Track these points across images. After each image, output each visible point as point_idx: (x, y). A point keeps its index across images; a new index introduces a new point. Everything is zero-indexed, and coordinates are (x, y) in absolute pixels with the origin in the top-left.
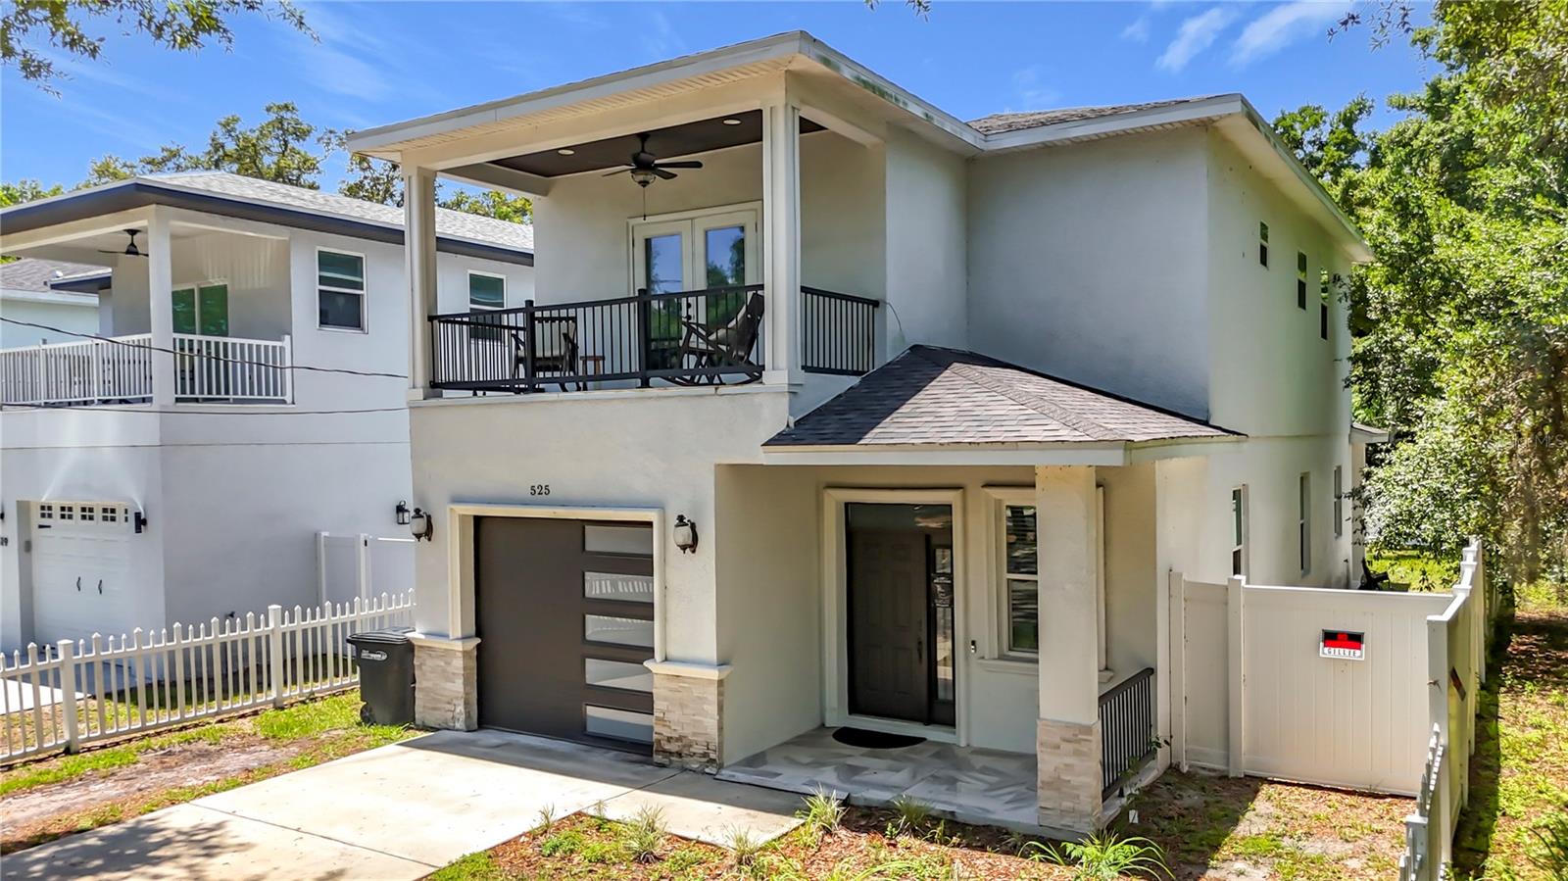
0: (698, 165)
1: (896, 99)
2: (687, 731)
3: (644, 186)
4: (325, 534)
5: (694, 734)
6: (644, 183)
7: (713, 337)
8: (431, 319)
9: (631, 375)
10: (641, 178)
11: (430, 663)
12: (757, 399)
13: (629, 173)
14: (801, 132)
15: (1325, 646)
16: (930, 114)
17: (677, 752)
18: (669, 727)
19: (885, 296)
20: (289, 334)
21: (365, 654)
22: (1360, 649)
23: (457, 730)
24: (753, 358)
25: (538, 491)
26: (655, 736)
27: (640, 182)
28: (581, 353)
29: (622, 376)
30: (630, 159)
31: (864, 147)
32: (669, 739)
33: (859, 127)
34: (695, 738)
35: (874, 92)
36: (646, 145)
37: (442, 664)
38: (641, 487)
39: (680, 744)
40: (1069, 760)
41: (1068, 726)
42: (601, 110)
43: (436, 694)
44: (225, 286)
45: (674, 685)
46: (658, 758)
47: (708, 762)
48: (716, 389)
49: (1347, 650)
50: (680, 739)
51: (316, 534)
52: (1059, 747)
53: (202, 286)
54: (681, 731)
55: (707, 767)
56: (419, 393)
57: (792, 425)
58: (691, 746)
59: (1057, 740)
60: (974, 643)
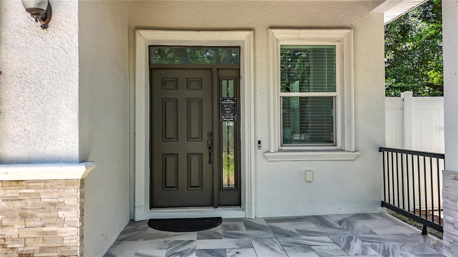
60: (259, 142)
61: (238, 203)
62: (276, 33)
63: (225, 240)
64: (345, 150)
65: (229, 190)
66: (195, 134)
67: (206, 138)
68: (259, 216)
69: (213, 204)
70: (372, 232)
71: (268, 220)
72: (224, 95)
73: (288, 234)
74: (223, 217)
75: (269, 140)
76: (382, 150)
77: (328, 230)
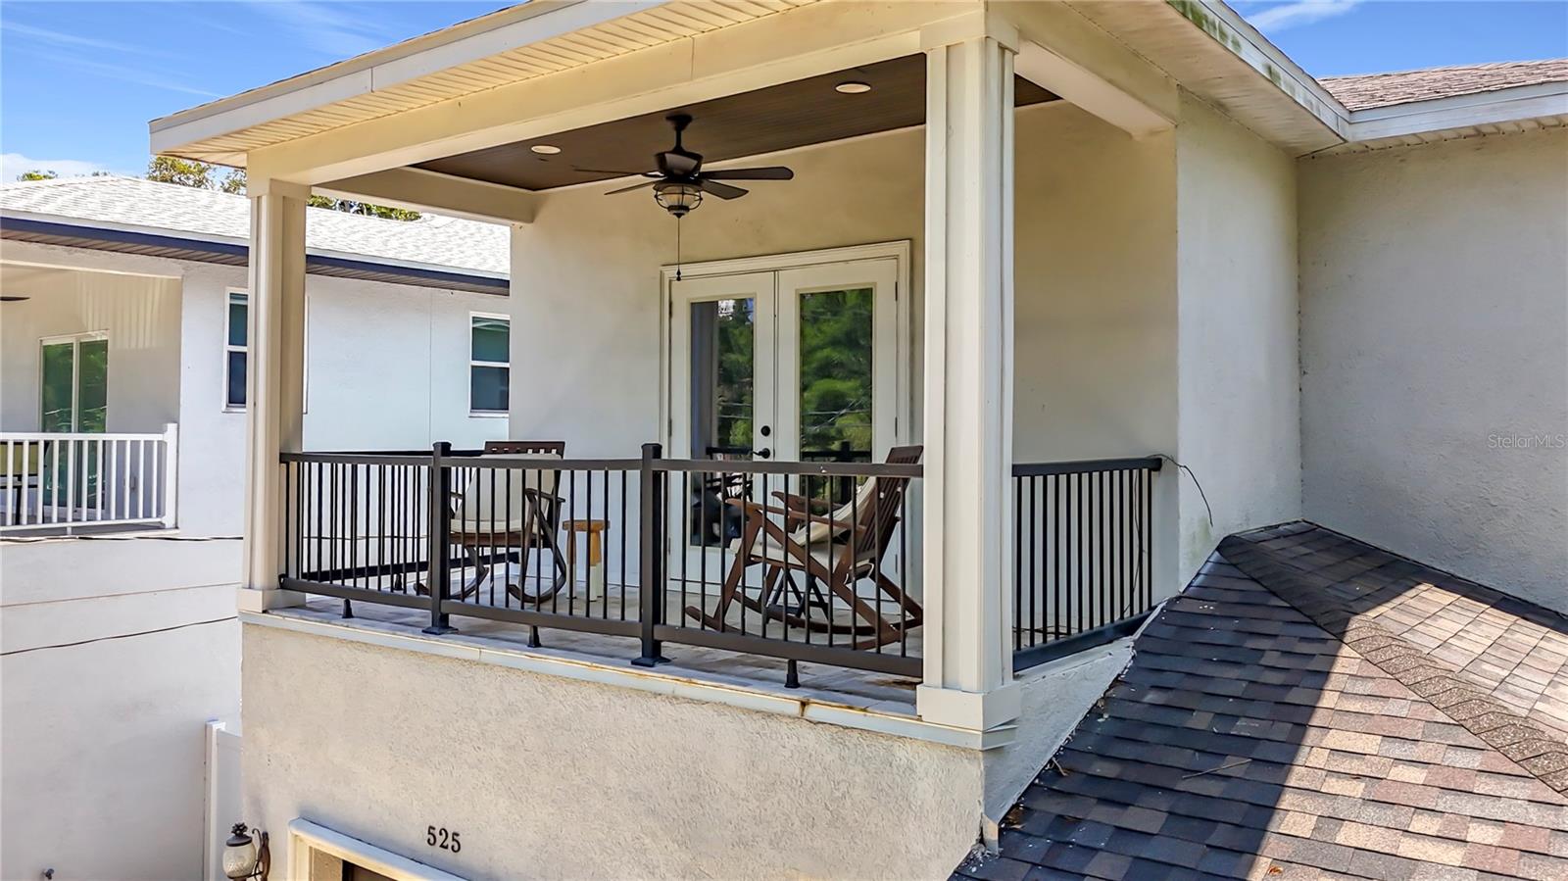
0: (783, 174)
1: (1223, 34)
3: (679, 216)
4: (218, 726)
6: (680, 210)
7: (799, 537)
8: (285, 458)
9: (621, 629)
10: (674, 199)
12: (901, 756)
13: (650, 190)
14: (1017, 104)
16: (1275, 68)
19: (1177, 452)
20: (175, 422)
24: (889, 567)
25: (440, 839)
27: (670, 208)
28: (564, 515)
29: (605, 627)
30: (653, 162)
31: (1129, 136)
33: (1134, 95)
35: (1184, 15)
36: (683, 134)
42: (577, 66)
44: (107, 341)
48: (803, 706)
51: (206, 726)
53: (82, 341)
56: (255, 601)
57: (992, 833)
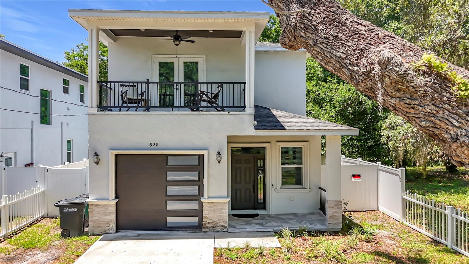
0: (193, 42)
2: (216, 219)
3: (177, 46)
5: (219, 220)
8: (98, 82)
11: (96, 210)
12: (243, 116)
15: (353, 178)
17: (212, 227)
18: (209, 219)
21: (65, 210)
22: (360, 178)
23: (111, 233)
25: (153, 145)
26: (203, 223)
27: (176, 44)
32: (209, 223)
34: (219, 221)
37: (104, 210)
38: (198, 143)
39: (213, 224)
40: (336, 210)
41: (336, 201)
43: (100, 221)
45: (211, 205)
46: (204, 230)
47: (224, 228)
48: (229, 113)
49: (358, 179)
50: (213, 222)
52: (333, 207)
54: (213, 220)
55: (223, 229)
56: (95, 110)
57: (255, 124)
58: (217, 224)
59: (333, 205)
60: (273, 185)
61: (264, 208)
62: (279, 143)
63: (261, 220)
64: (306, 188)
65: (261, 203)
66: (248, 181)
67: (252, 183)
68: (273, 213)
69: (255, 209)
70: (311, 219)
71: (276, 215)
72: (259, 166)
73: (283, 219)
74: (259, 214)
75: (277, 184)
76: (320, 188)
77: (297, 218)
